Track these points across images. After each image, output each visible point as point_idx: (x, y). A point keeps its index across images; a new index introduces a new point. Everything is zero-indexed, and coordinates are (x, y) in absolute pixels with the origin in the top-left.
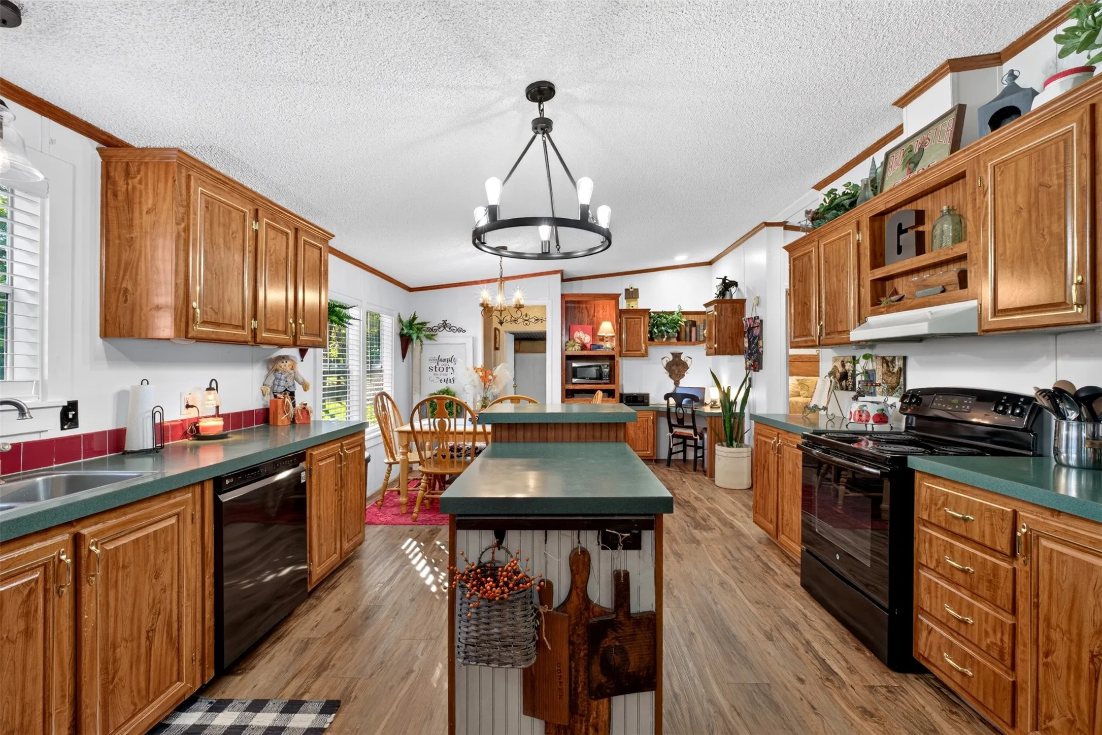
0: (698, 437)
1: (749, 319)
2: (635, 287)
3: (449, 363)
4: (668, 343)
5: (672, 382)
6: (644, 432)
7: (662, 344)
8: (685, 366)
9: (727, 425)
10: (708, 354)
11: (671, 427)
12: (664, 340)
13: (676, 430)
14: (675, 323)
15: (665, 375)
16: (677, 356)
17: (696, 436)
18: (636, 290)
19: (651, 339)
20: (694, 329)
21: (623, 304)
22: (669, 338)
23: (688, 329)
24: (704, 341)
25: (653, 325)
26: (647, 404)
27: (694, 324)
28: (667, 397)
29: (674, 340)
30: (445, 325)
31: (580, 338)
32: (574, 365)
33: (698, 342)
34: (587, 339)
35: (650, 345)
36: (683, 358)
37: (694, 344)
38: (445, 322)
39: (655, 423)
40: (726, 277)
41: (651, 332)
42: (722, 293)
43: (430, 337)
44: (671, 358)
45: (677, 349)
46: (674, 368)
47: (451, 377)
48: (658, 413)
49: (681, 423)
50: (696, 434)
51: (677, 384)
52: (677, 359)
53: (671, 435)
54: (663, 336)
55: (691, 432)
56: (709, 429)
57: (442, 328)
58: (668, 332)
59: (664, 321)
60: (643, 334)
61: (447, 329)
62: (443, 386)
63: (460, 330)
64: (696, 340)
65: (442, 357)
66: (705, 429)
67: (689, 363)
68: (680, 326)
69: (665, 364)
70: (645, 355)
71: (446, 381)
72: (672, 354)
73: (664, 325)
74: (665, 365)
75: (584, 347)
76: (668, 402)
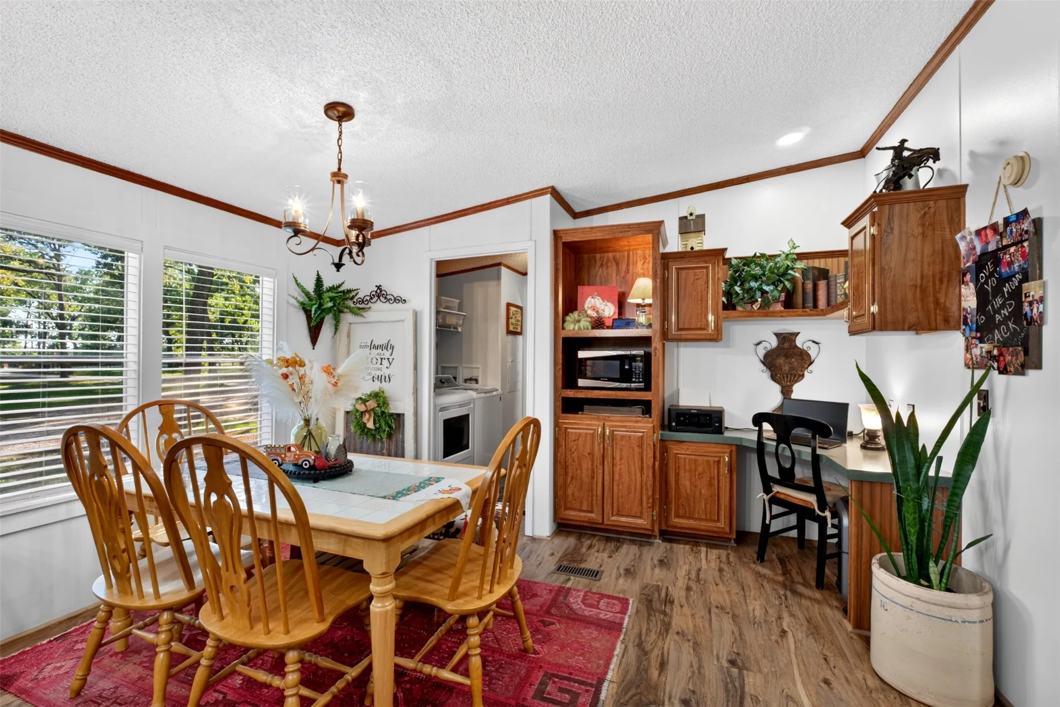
0: (827, 514)
1: (978, 233)
2: (698, 212)
3: (385, 351)
4: (765, 311)
5: (776, 388)
6: (710, 484)
7: (751, 315)
8: (804, 360)
9: (910, 517)
10: (852, 332)
11: (767, 482)
12: (756, 307)
13: (776, 489)
14: (780, 276)
15: (763, 376)
16: (786, 340)
17: (822, 510)
18: (702, 217)
19: (729, 306)
20: (822, 284)
21: (674, 243)
22: (766, 304)
23: (809, 286)
24: (843, 305)
25: (734, 281)
26: (719, 429)
27: (824, 274)
28: (759, 419)
29: (779, 307)
30: (380, 294)
31: (594, 308)
32: (582, 354)
33: (832, 307)
34: (609, 310)
35: (727, 318)
36: (799, 342)
37: (823, 313)
38: (379, 287)
39: (737, 469)
40: (904, 141)
41: (729, 294)
42: (894, 182)
43: (357, 312)
44: (774, 342)
45: (788, 325)
46: (781, 361)
47: (386, 372)
48: (740, 449)
49: (787, 478)
50: (823, 505)
51: (786, 392)
52: (786, 345)
53: (766, 497)
54: (753, 301)
55: (811, 499)
56: (853, 504)
57: (376, 298)
58: (764, 293)
59: (757, 271)
60: (714, 296)
61: (382, 299)
62: (375, 387)
63: (398, 300)
64: (828, 304)
65: (376, 343)
66: (845, 500)
67: (813, 353)
68: (793, 280)
69: (761, 352)
70: (716, 338)
71: (380, 379)
72: (777, 335)
73: (756, 278)
74: (761, 355)
75: (599, 323)
76: (760, 432)
